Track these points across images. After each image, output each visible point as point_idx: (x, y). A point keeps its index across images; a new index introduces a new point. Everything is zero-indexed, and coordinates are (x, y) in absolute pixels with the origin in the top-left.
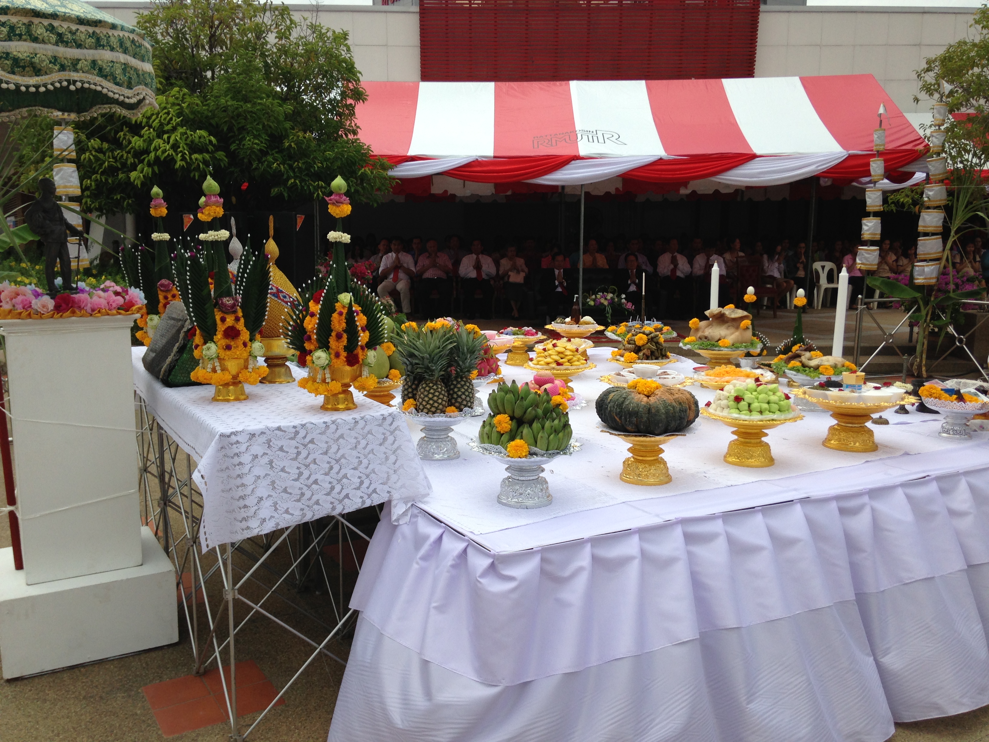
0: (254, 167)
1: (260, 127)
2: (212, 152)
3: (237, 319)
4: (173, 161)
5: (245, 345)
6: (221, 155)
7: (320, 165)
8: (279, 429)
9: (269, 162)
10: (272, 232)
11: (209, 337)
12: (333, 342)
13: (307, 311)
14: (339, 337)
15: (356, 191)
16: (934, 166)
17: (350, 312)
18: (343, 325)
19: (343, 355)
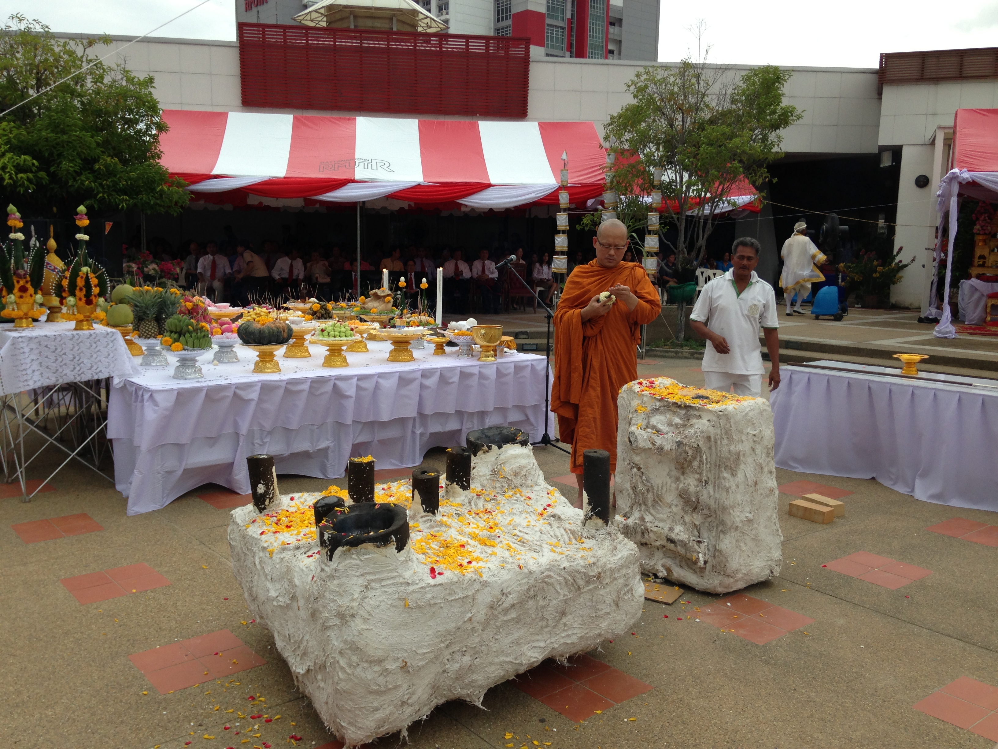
0: (70, 184)
1: (75, 153)
2: (36, 172)
3: (27, 282)
5: (31, 296)
6: (42, 174)
7: (124, 183)
8: (46, 336)
9: (82, 180)
10: (52, 235)
11: (10, 291)
12: (77, 292)
13: (64, 276)
14: (81, 289)
15: (156, 204)
16: (608, 197)
17: (87, 277)
18: (83, 283)
19: (84, 299)
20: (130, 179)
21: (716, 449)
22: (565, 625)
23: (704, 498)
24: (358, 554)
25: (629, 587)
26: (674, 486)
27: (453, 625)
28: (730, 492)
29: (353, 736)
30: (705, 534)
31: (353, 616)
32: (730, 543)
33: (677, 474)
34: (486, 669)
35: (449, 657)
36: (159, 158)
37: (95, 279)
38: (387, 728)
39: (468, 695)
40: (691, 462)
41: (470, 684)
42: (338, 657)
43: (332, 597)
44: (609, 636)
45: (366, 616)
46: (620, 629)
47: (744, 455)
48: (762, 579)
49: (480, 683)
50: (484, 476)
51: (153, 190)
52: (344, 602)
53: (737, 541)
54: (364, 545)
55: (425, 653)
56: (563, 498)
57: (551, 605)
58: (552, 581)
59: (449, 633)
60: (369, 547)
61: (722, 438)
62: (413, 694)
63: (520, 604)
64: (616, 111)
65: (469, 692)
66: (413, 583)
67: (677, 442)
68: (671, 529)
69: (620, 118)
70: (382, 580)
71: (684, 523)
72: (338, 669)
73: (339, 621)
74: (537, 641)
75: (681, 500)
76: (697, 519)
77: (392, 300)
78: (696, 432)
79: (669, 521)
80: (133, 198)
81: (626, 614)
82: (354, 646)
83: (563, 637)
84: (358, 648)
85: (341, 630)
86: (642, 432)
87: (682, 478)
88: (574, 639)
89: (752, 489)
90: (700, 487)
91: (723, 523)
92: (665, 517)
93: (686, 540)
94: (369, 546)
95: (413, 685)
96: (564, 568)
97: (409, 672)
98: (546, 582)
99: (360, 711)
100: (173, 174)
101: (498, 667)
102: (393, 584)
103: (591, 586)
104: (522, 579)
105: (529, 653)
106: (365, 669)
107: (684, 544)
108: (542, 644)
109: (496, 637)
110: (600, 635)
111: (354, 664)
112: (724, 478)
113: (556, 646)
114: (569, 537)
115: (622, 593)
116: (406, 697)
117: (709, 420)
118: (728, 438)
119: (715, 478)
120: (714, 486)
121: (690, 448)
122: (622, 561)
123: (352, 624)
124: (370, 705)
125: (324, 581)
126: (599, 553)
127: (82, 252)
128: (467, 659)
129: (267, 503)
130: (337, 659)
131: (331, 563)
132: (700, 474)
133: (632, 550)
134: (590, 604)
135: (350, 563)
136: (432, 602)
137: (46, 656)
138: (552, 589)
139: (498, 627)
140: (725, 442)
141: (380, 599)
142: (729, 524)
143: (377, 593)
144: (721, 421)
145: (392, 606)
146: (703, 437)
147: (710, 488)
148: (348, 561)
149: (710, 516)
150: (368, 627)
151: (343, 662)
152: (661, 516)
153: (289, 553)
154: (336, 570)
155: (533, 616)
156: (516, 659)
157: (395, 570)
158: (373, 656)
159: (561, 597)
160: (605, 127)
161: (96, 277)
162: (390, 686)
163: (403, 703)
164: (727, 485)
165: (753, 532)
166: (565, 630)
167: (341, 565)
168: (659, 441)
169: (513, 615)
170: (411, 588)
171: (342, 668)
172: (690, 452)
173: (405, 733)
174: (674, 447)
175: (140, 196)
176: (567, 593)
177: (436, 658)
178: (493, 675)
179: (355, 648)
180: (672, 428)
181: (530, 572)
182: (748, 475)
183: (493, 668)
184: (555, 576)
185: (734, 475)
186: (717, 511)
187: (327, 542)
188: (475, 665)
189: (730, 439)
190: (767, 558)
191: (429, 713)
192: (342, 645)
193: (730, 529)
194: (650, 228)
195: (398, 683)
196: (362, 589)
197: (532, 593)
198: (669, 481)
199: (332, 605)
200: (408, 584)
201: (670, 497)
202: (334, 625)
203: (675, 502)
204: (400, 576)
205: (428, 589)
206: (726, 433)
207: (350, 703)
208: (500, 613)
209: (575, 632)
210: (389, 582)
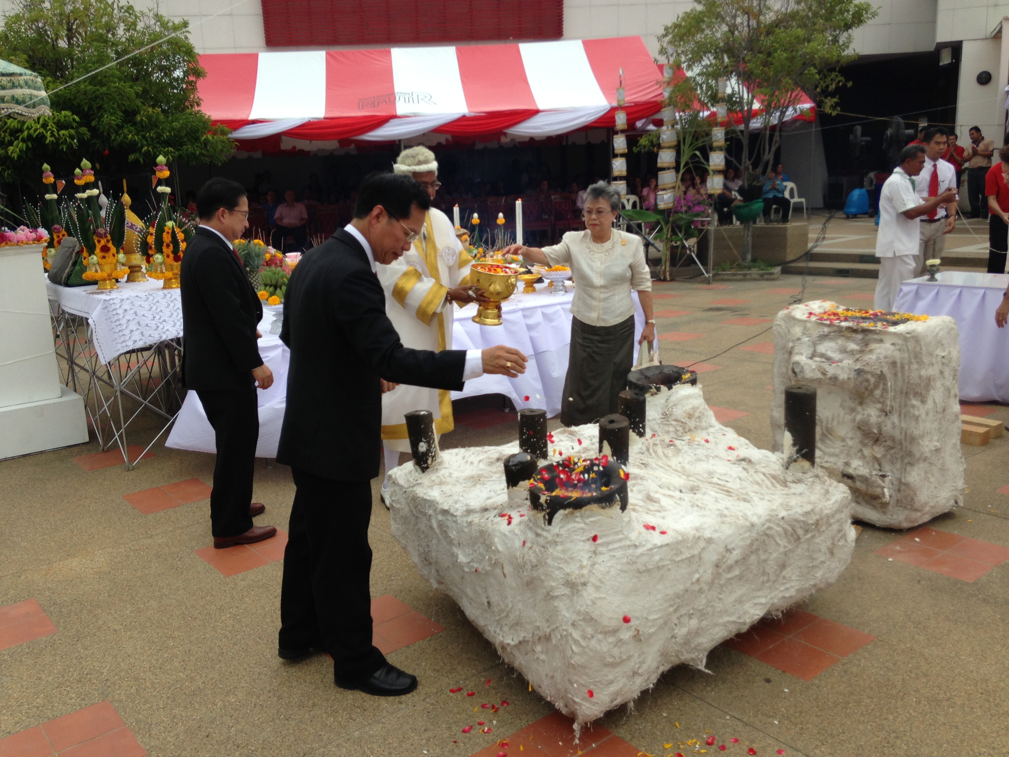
0: (112, 139)
1: (115, 106)
2: (76, 128)
3: (108, 241)
4: (44, 137)
5: (113, 255)
7: (168, 134)
9: (125, 134)
10: (125, 189)
11: (91, 252)
12: (164, 249)
13: (148, 232)
14: (168, 246)
15: (201, 154)
16: (666, 114)
17: (173, 233)
18: (170, 239)
19: (172, 256)
20: (173, 129)
21: (903, 374)
22: (784, 578)
23: (888, 428)
24: (582, 517)
25: (842, 533)
26: (848, 417)
27: (681, 587)
28: (920, 420)
29: (588, 712)
30: (887, 468)
31: (584, 584)
32: (918, 475)
33: (853, 405)
34: (711, 631)
35: (676, 621)
36: (198, 105)
37: (180, 233)
38: (619, 701)
39: (693, 659)
40: (872, 392)
41: (696, 649)
42: (571, 630)
43: (556, 564)
44: (822, 586)
45: (598, 584)
46: (832, 577)
47: (934, 379)
48: (946, 511)
49: (705, 646)
50: (654, 420)
51: (197, 139)
52: (572, 569)
53: (926, 472)
54: (589, 507)
55: (655, 620)
56: (743, 440)
57: (771, 558)
58: (772, 532)
59: (678, 596)
60: (594, 509)
61: (910, 363)
62: (643, 662)
63: (744, 559)
64: (670, 20)
65: (694, 656)
66: (641, 545)
67: (856, 370)
68: (847, 464)
69: (675, 28)
70: (608, 544)
71: (863, 457)
72: (571, 642)
73: (569, 590)
74: (759, 597)
75: (859, 434)
76: (878, 451)
77: (469, 239)
78: (878, 358)
79: (842, 456)
80: (179, 150)
81: (840, 561)
82: (588, 617)
83: (781, 591)
84: (592, 619)
85: (571, 601)
86: (810, 362)
87: (859, 409)
88: (792, 592)
89: (940, 416)
90: (883, 417)
91: (910, 454)
92: (837, 451)
93: (867, 475)
94: (594, 507)
95: (643, 653)
96: (783, 518)
97: (640, 640)
98: (767, 535)
99: (595, 685)
100: (215, 122)
101: (721, 628)
102: (621, 548)
103: (809, 535)
104: (745, 532)
105: (752, 611)
106: (600, 641)
107: (864, 479)
108: (763, 600)
109: (720, 596)
110: (815, 586)
111: (589, 636)
112: (913, 406)
113: (775, 601)
114: (772, 483)
115: (836, 539)
116: (637, 666)
117: (893, 344)
118: (918, 362)
119: (900, 407)
120: (900, 416)
121: (873, 376)
122: (837, 506)
123: (585, 594)
124: (605, 678)
125: (544, 547)
126: (813, 498)
127: (164, 206)
128: (694, 623)
129: (429, 461)
130: (570, 631)
131: (550, 527)
132: (883, 403)
133: (844, 493)
134: (807, 554)
135: (574, 527)
136: (660, 564)
137: (208, 636)
138: (773, 541)
139: (722, 586)
140: (915, 366)
141: (609, 564)
142: (918, 455)
143: (605, 557)
144: (909, 344)
145: (622, 571)
146: (887, 363)
147: (895, 418)
148: (571, 525)
149: (892, 448)
150: (601, 596)
151: (576, 635)
152: (832, 450)
153: (476, 515)
154: (558, 535)
155: (755, 572)
156: (739, 618)
157: (621, 531)
158: (608, 627)
159: (782, 549)
160: (659, 39)
161: (183, 232)
162: (624, 657)
163: (635, 673)
164: (917, 413)
165: (940, 462)
166: (784, 584)
167: (563, 530)
168: (831, 370)
169: (737, 572)
170: (639, 551)
171: (576, 642)
172: (872, 380)
173: (632, 704)
174: (852, 376)
175: (185, 147)
176: (787, 544)
177: (665, 623)
178: (717, 637)
179: (589, 619)
180: (845, 355)
181: (753, 525)
182: (937, 401)
183: (717, 629)
184: (775, 527)
185: (923, 402)
186: (903, 442)
187: (545, 505)
188: (702, 628)
189: (920, 363)
190: (952, 488)
191: (655, 681)
192: (574, 617)
193: (918, 460)
194: (715, 144)
195: (631, 653)
196: (590, 555)
197: (754, 547)
198: (842, 413)
199: (557, 572)
200: (636, 546)
201: (844, 430)
202: (563, 595)
203: (850, 435)
204: (627, 538)
205: (655, 550)
206: (916, 357)
207: (585, 677)
208: (724, 571)
209: (793, 584)
210: (616, 546)
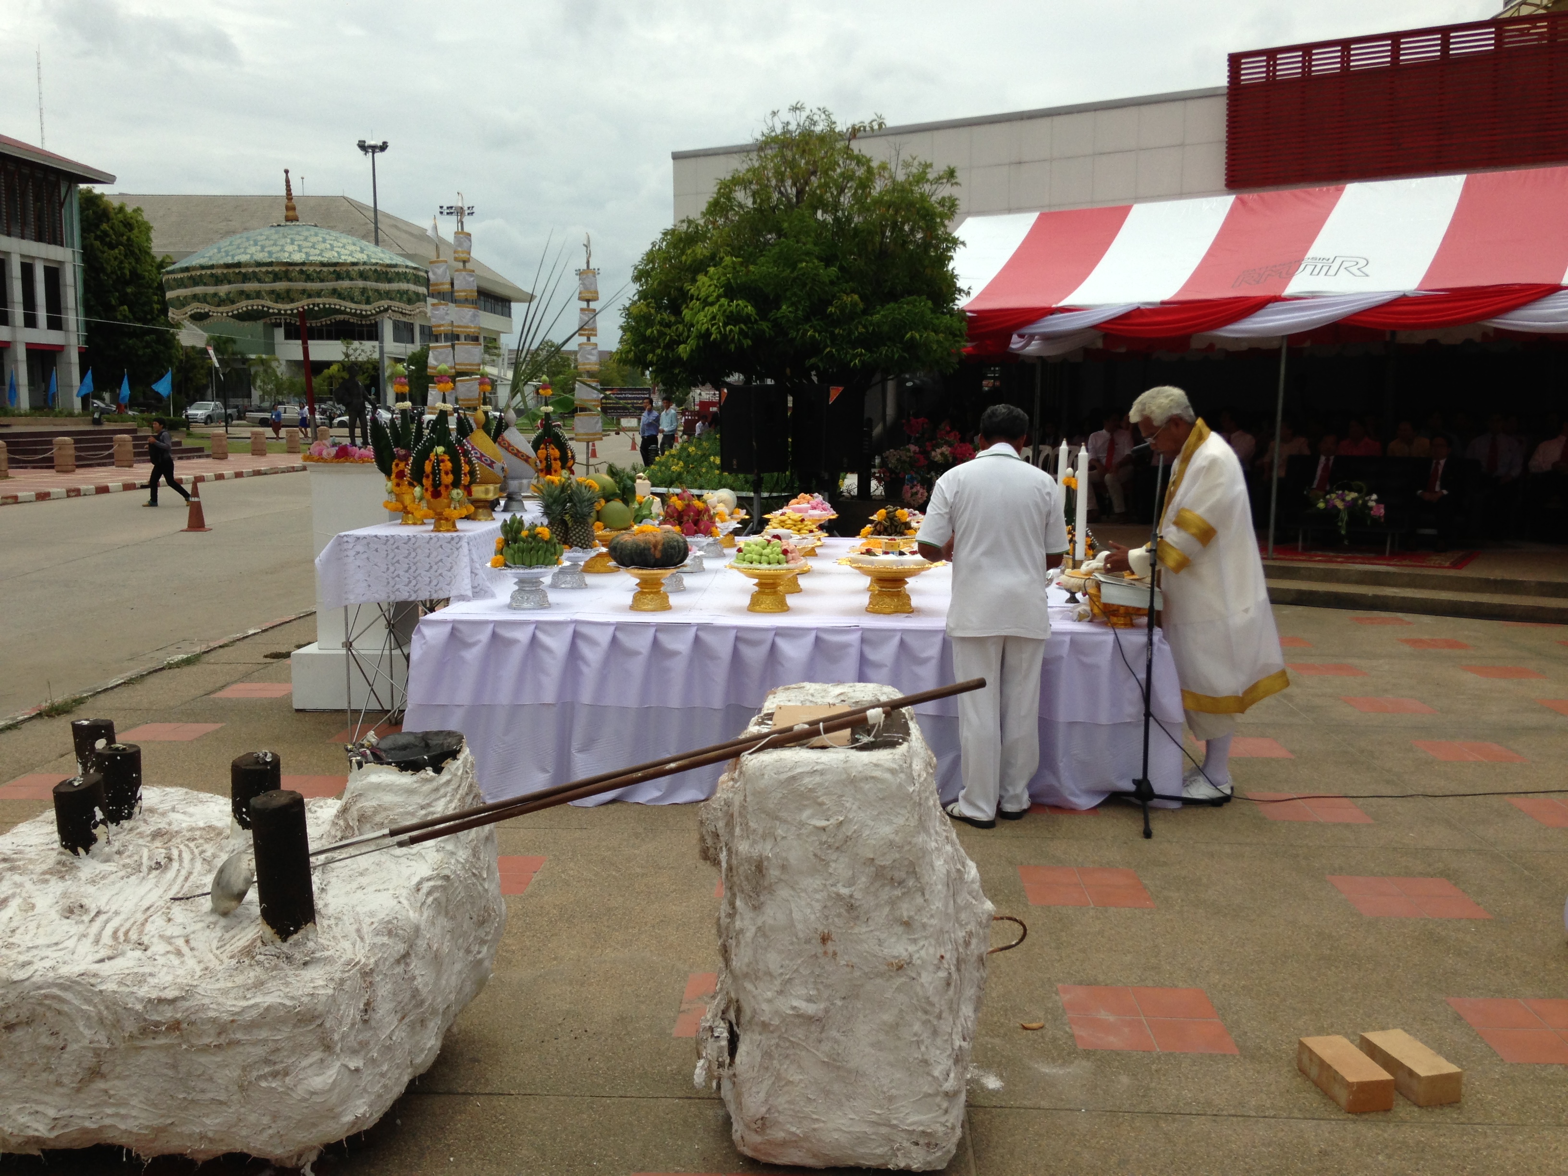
2: (756, 322)
3: (406, 465)
14: (428, 477)
17: (437, 459)
18: (430, 469)
19: (430, 490)
20: (871, 324)
22: (106, 1094)
25: (278, 1067)
47: (770, 867)
57: (68, 1049)
58: (66, 1008)
81: (275, 1117)
83: (107, 1115)
88: (137, 1126)
112: (736, 910)
113: (91, 1125)
115: (255, 1073)
161: (450, 460)
164: (738, 924)
165: (826, 1047)
175: (881, 349)
184: (76, 1002)
185: (752, 906)
190: (873, 1118)
